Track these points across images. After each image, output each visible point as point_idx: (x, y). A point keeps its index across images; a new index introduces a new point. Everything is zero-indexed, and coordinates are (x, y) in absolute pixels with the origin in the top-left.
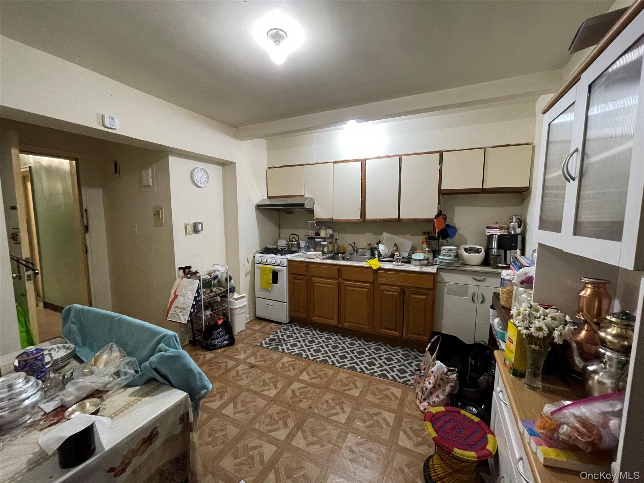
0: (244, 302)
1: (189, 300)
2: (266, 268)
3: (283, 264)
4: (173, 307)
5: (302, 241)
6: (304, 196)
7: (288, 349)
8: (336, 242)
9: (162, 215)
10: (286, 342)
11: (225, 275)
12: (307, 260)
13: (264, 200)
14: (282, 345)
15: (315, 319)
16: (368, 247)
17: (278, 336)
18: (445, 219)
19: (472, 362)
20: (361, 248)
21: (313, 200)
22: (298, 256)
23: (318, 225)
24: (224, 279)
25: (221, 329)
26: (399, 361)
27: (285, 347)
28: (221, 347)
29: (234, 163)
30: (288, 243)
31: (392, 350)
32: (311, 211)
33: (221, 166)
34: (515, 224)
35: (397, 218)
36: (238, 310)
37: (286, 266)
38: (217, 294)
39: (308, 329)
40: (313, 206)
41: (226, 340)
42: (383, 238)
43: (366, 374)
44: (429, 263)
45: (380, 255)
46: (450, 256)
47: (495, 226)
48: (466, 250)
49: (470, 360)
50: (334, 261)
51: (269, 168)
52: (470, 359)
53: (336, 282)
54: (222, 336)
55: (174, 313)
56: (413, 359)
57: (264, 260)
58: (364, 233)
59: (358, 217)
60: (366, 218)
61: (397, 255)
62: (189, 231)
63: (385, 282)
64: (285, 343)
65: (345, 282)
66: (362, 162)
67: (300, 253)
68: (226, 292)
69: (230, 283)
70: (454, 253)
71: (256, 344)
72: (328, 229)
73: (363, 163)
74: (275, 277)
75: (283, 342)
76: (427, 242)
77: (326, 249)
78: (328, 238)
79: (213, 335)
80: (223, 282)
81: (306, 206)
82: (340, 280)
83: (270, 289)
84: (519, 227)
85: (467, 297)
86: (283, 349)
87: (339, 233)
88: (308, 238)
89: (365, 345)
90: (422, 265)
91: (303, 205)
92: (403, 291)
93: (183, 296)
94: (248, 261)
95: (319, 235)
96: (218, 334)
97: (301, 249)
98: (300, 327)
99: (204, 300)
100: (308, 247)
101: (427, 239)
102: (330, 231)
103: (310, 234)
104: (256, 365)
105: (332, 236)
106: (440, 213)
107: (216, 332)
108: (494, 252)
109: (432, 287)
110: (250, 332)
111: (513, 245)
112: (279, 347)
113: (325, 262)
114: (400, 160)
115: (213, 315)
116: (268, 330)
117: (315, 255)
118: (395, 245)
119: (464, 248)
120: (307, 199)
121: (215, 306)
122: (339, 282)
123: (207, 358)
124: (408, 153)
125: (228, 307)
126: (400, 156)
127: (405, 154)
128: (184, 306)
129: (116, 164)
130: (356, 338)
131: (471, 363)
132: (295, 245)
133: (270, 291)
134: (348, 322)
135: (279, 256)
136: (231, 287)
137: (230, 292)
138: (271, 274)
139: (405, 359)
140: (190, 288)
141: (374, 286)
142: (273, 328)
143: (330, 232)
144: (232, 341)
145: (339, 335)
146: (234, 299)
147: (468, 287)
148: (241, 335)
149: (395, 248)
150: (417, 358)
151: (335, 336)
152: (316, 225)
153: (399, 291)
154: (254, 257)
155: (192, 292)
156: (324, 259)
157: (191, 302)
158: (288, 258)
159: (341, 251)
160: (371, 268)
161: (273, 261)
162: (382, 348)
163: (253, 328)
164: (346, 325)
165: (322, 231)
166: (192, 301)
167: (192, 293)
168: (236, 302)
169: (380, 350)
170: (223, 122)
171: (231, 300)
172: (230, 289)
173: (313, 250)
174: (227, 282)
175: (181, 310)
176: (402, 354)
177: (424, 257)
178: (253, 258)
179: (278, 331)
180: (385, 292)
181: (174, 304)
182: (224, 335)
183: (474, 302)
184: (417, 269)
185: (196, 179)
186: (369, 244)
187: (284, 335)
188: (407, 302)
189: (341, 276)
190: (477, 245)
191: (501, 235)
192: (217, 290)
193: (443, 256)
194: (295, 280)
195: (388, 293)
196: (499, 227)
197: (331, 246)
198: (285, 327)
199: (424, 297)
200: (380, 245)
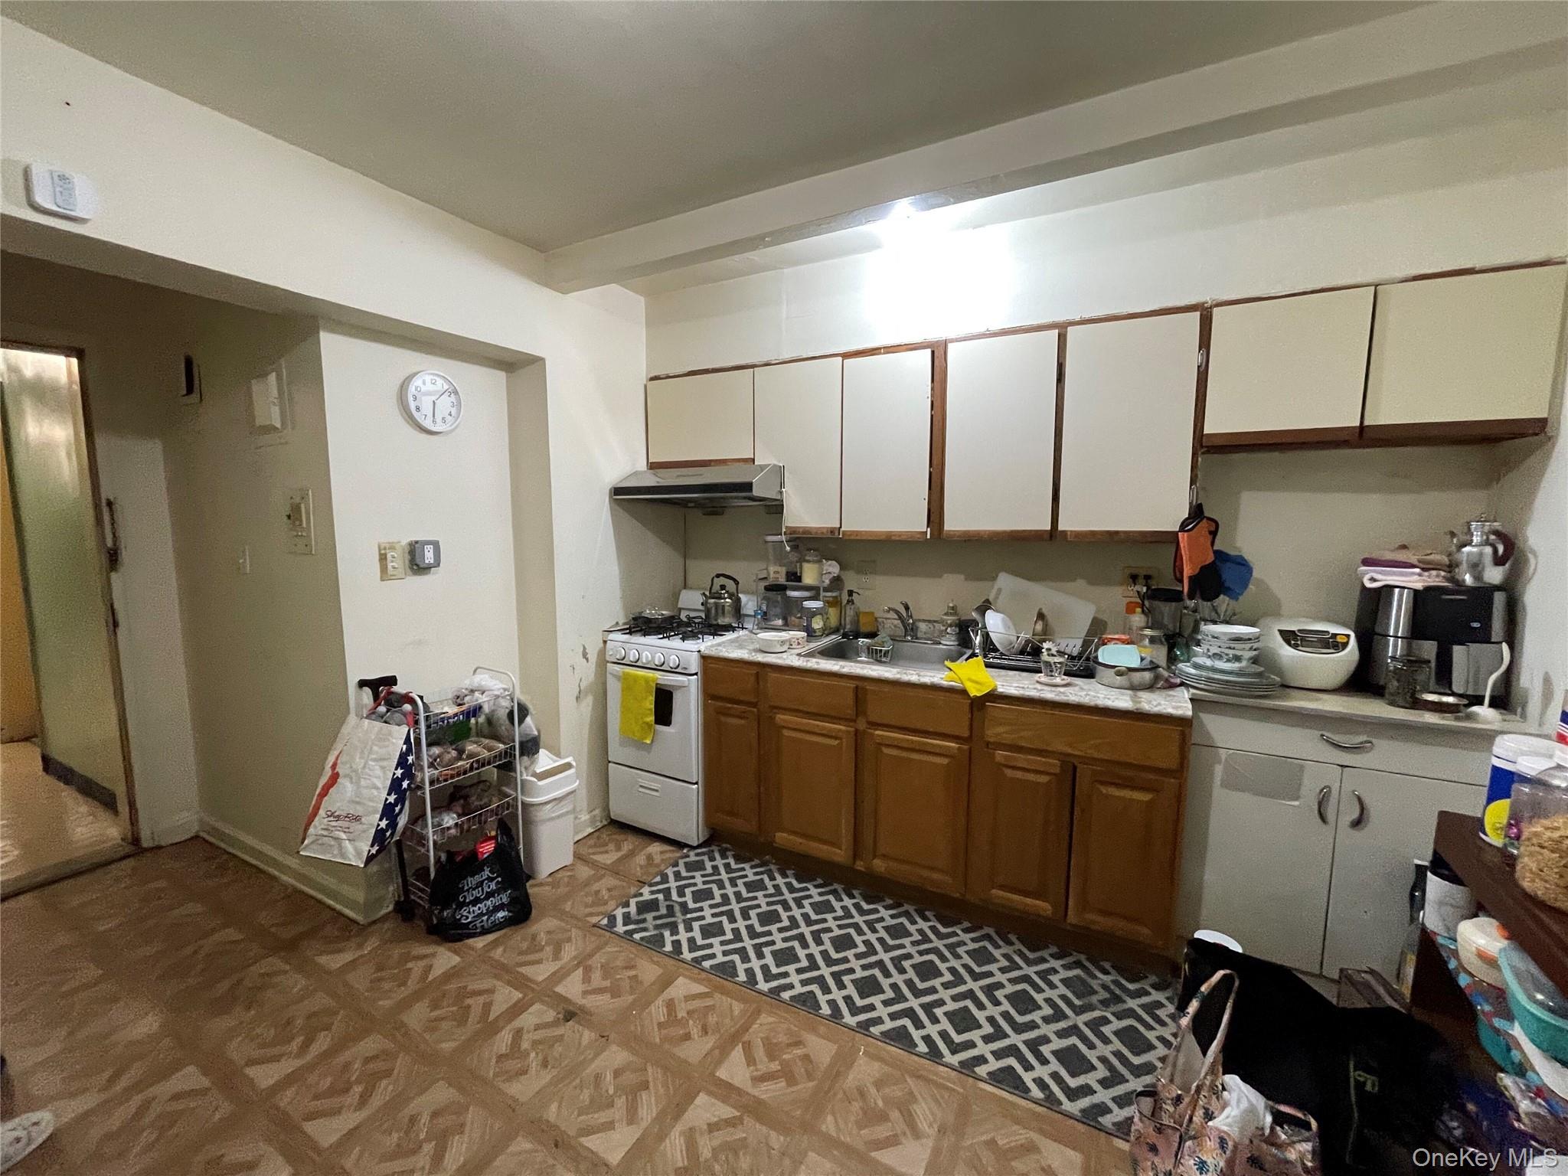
0: (571, 782)
1: (375, 792)
2: (636, 678)
3: (686, 668)
4: (322, 812)
5: (749, 596)
6: (754, 460)
7: (693, 945)
8: (850, 602)
9: (308, 519)
10: (689, 916)
11: (505, 703)
12: (760, 658)
13: (636, 474)
14: (674, 931)
15: (782, 838)
16: (950, 619)
17: (667, 892)
18: (1214, 534)
19: (1364, 1083)
20: (924, 621)
21: (780, 471)
22: (732, 641)
23: (795, 548)
24: (502, 714)
25: (487, 873)
26: (1059, 1015)
27: (683, 936)
28: (485, 931)
29: (542, 360)
30: (707, 602)
31: (1030, 963)
32: (775, 508)
33: (502, 370)
34: (1481, 554)
35: (1049, 528)
36: (549, 806)
37: (696, 674)
38: (478, 761)
39: (761, 866)
40: (781, 493)
41: (501, 907)
42: (1000, 590)
43: (946, 1065)
44: (1157, 678)
45: (989, 646)
46: (1238, 659)
47: (1401, 556)
48: (1289, 637)
49: (1355, 1075)
50: (842, 663)
51: (652, 379)
52: (1355, 1070)
53: (847, 731)
54: (490, 895)
55: (325, 833)
56: (1105, 1003)
57: (632, 656)
58: (936, 574)
59: (918, 523)
60: (946, 528)
61: (1049, 650)
62: (394, 568)
63: (1008, 738)
64: (684, 921)
65: (877, 732)
66: (933, 353)
67: (742, 633)
68: (509, 753)
69: (523, 725)
70: (1251, 649)
71: (594, 920)
72: (827, 560)
73: (938, 353)
74: (664, 704)
75: (679, 917)
76: (1143, 606)
77: (817, 624)
78: (826, 590)
79: (462, 890)
80: (501, 722)
81: (757, 492)
82: (862, 725)
83: (648, 742)
84: (1499, 561)
85: (1296, 803)
86: (677, 944)
87: (859, 571)
88: (768, 589)
89: (940, 936)
90: (1134, 688)
91: (748, 486)
92: (1070, 770)
93: (356, 777)
94: (585, 655)
95: (799, 579)
96: (477, 887)
97: (746, 619)
98: (739, 859)
99: (432, 783)
100: (765, 613)
101: (1142, 597)
102: (833, 568)
103: (772, 575)
104: (582, 1009)
105: (837, 582)
106: (1197, 512)
107: (472, 881)
108: (1394, 648)
109: (1173, 764)
110: (584, 872)
111: (1476, 625)
112: (667, 934)
113: (815, 666)
114: (1062, 339)
115: (465, 827)
116: (641, 867)
117: (783, 643)
118: (1041, 616)
119: (1281, 632)
120: (762, 468)
121: (474, 798)
122: (857, 731)
123: (438, 971)
124: (1087, 316)
125: (516, 799)
126: (1062, 330)
127: (1078, 319)
128: (359, 810)
129: (189, 363)
130: (911, 909)
131: (1360, 1086)
132: (727, 608)
133: (648, 748)
134: (884, 856)
135: (676, 643)
136: (524, 739)
137: (522, 754)
138: (652, 698)
139: (1077, 1002)
140: (377, 753)
141: (970, 749)
142: (657, 859)
143: (831, 569)
144: (521, 912)
145: (855, 892)
146: (535, 775)
147: (1302, 767)
148: (555, 885)
149: (1039, 627)
150: (1119, 1000)
151: (844, 897)
152: (788, 548)
153: (1057, 770)
154: (605, 642)
155: (385, 763)
156: (810, 655)
157: (381, 795)
158: (702, 648)
159: (864, 629)
160: (964, 692)
161: (658, 659)
162: (997, 953)
163: (595, 857)
164: (879, 865)
165: (806, 566)
166: (384, 795)
167: (383, 768)
168: (541, 783)
169: (991, 959)
170: (505, 234)
171: (525, 777)
172: (522, 744)
173: (780, 622)
174: (512, 723)
175: (346, 824)
176: (1065, 982)
177: (1142, 659)
178: (602, 645)
179: (670, 872)
180: (1009, 772)
181: (327, 804)
182: (498, 891)
183: (1323, 818)
184: (1122, 701)
185: (418, 409)
186: (953, 608)
187: (686, 890)
188: (1083, 811)
189: (865, 714)
190: (1329, 620)
191: (1428, 589)
192: (479, 749)
193: (1209, 657)
194: (723, 719)
195: (1019, 775)
196: (1419, 561)
197: (833, 613)
198: (693, 858)
199: (1144, 797)
200: (989, 614)
